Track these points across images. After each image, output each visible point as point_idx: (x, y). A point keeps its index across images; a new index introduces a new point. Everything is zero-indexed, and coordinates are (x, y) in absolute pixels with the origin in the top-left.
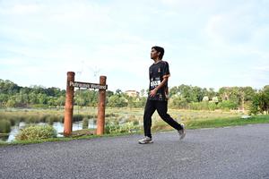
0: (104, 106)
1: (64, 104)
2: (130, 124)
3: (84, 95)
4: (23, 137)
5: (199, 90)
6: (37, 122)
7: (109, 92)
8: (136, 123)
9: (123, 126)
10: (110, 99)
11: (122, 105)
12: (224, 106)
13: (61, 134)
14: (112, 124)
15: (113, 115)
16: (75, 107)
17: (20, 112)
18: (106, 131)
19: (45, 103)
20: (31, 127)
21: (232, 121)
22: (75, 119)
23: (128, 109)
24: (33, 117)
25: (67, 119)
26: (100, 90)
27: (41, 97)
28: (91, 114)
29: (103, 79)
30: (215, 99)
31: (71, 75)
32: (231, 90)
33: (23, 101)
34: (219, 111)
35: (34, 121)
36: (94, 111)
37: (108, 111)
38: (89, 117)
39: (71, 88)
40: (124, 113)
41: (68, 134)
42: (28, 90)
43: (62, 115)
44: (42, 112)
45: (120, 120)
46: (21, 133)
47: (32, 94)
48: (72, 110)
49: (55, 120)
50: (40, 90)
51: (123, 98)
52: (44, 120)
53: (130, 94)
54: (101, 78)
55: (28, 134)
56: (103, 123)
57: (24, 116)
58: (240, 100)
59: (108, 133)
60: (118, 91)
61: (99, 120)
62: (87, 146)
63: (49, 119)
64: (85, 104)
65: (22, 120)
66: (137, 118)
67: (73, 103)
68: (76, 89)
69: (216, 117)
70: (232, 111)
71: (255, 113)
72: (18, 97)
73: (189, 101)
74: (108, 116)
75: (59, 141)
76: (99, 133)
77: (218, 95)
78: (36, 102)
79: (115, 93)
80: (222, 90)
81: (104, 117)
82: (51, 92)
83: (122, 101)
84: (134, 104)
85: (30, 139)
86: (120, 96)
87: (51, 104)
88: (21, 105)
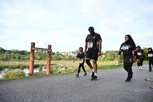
0: (50, 61)
1: (29, 59)
2: (63, 69)
3: (40, 55)
4: (7, 76)
6: (15, 68)
7: (53, 53)
8: (66, 68)
9: (60, 70)
11: (60, 59)
12: (107, 59)
14: (54, 69)
15: (55, 64)
16: (35, 60)
17: (6, 63)
18: (51, 72)
19: (19, 58)
20: (11, 71)
21: (111, 66)
22: (35, 67)
23: (62, 61)
25: (31, 66)
26: (48, 52)
27: (17, 55)
28: (44, 64)
29: (50, 46)
30: (104, 56)
31: (33, 45)
32: (111, 52)
33: (7, 57)
34: (106, 62)
35: (13, 68)
36: (45, 62)
37: (52, 62)
38: (43, 66)
39: (33, 51)
40: (61, 63)
41: (30, 75)
42: (10, 52)
44: (17, 63)
45: (59, 66)
46: (6, 74)
47: (12, 54)
48: (33, 62)
49: (25, 67)
50: (17, 52)
52: (18, 67)
53: (63, 54)
54: (49, 46)
55: (10, 75)
56: (50, 68)
57: (8, 65)
58: (115, 57)
60: (58, 52)
61: (48, 66)
62: (41, 80)
63: (21, 67)
64: (41, 59)
65: (7, 67)
66: (67, 65)
67: (34, 58)
68: (35, 51)
69: (104, 64)
70: (112, 62)
71: (121, 62)
72: (4, 55)
74: (52, 65)
75: (26, 78)
76: (47, 73)
77: (105, 54)
78: (14, 58)
79: (56, 53)
80: (107, 52)
81: (50, 65)
82: (23, 53)
83: (60, 57)
84: (66, 59)
85: (10, 77)
86: (58, 55)
87: (22, 59)
88: (6, 60)
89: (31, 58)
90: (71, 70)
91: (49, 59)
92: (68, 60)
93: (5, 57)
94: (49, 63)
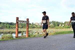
0: (28, 28)
1: (15, 28)
2: (37, 34)
3: (22, 25)
4: (3, 38)
5: (58, 22)
6: (7, 33)
7: (30, 24)
8: (38, 33)
9: (34, 34)
10: (30, 26)
11: (34, 28)
12: (66, 27)
13: (15, 37)
14: (31, 34)
15: (31, 31)
16: (19, 28)
17: (2, 30)
18: (29, 36)
19: (9, 27)
20: (5, 35)
21: (69, 32)
22: (19, 32)
24: (6, 32)
25: (16, 32)
26: (27, 23)
27: (8, 26)
28: (24, 31)
29: (28, 19)
30: (63, 25)
31: (17, 18)
33: (2, 27)
34: (65, 29)
36: (25, 30)
37: (29, 30)
38: (24, 32)
39: (17, 22)
40: (35, 30)
41: (17, 37)
42: (4, 23)
43: (15, 31)
44: (8, 30)
45: (33, 32)
47: (5, 25)
49: (13, 33)
50: (8, 23)
51: (34, 25)
52: (9, 33)
53: (36, 24)
56: (28, 33)
57: (3, 32)
59: (30, 36)
60: (33, 23)
61: (27, 32)
62: (23, 41)
63: (11, 32)
64: (22, 28)
65: (2, 33)
66: (39, 31)
67: (18, 27)
68: (19, 23)
69: (64, 31)
70: (69, 29)
73: (55, 26)
74: (29, 31)
75: (14, 39)
76: (27, 37)
77: (64, 24)
78: (6, 27)
79: (31, 24)
80: (65, 22)
81: (28, 31)
82: (11, 24)
83: (34, 26)
84: (38, 27)
85: (5, 39)
86: (33, 25)
87: (11, 28)
88: (2, 28)
89: (17, 27)
90: (41, 34)
91: (27, 27)
92: (40, 28)
93: (1, 27)
94: (27, 30)
